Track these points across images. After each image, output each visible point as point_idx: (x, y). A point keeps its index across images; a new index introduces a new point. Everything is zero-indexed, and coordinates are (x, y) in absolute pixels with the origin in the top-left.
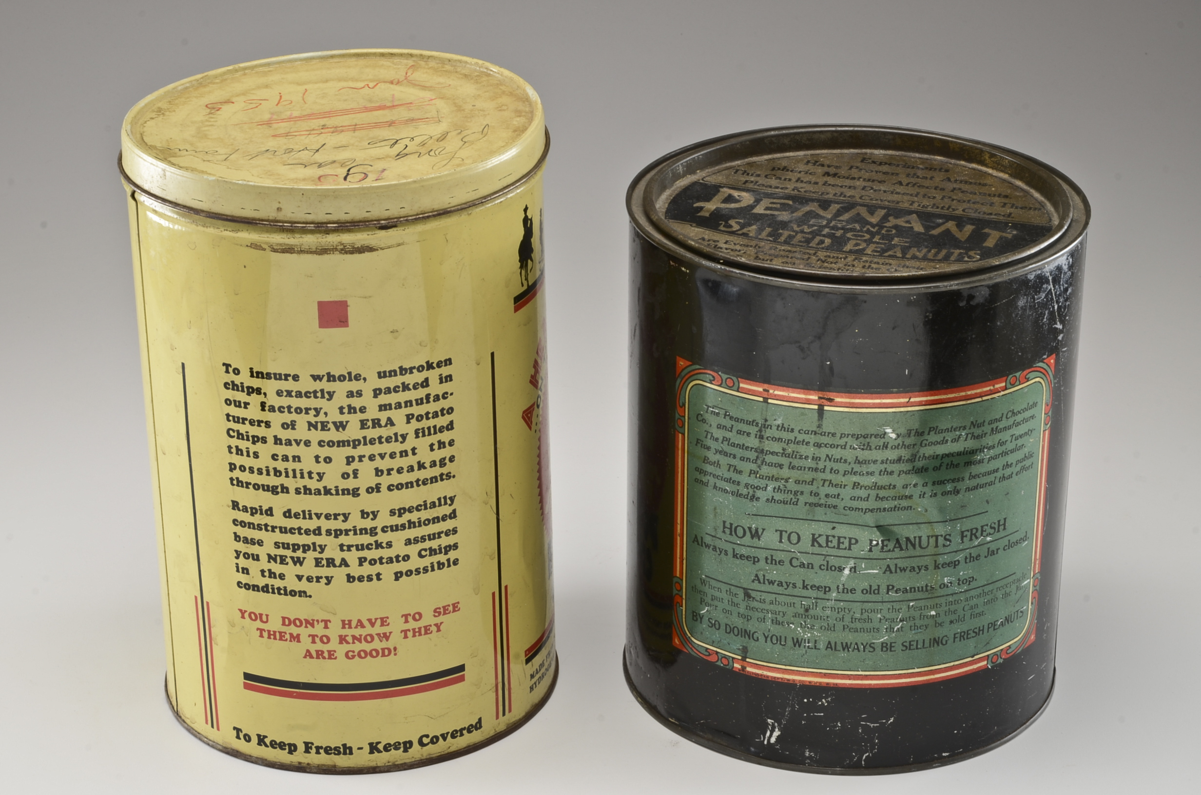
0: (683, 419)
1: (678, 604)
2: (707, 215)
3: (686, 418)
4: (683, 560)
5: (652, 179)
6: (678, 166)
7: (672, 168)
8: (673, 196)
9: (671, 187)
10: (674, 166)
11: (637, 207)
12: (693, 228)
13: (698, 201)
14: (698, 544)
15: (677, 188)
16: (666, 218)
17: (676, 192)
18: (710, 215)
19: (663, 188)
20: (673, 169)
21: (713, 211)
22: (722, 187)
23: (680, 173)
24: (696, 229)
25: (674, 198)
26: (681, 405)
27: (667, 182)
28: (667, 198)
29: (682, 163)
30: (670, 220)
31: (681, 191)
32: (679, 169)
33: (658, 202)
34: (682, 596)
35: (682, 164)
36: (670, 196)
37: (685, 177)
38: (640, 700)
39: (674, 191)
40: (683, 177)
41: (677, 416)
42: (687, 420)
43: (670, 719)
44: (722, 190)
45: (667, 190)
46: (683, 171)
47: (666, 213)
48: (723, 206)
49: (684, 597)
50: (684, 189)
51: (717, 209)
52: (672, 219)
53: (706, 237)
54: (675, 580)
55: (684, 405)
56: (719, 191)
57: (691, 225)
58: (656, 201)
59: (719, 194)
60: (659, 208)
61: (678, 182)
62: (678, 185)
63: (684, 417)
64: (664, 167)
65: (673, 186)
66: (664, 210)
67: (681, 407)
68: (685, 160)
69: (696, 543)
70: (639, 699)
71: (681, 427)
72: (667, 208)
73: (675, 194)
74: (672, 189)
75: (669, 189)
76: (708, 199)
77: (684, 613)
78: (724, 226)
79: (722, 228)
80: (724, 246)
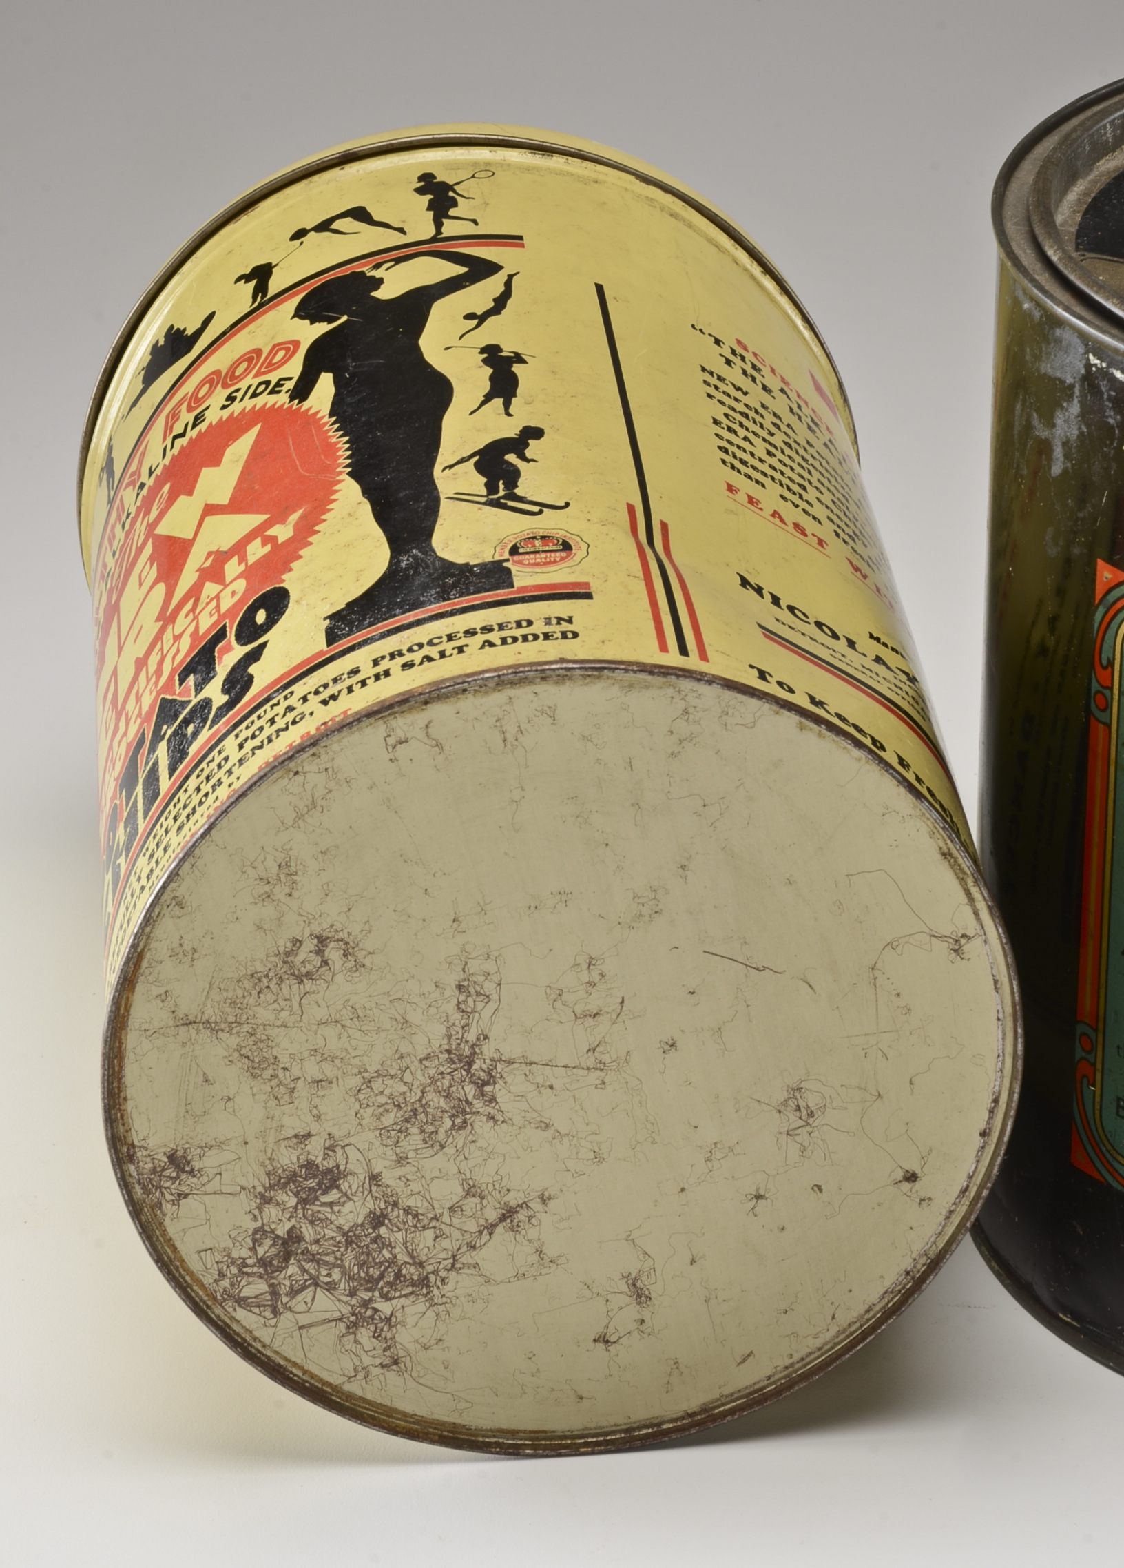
0: (1107, 692)
1: (1085, 1081)
3: (1116, 691)
4: (1099, 988)
5: (1047, 163)
6: (1105, 126)
7: (1090, 132)
8: (1093, 195)
9: (1088, 174)
10: (1095, 128)
11: (1016, 224)
15: (1102, 175)
16: (1077, 249)
17: (1100, 186)
19: (1072, 177)
20: (1092, 136)
23: (1107, 141)
25: (1094, 199)
26: (1104, 662)
27: (1079, 163)
28: (1079, 200)
29: (1114, 120)
30: (1088, 255)
31: (1109, 184)
32: (1105, 134)
33: (1060, 209)
34: (1094, 1065)
35: (1112, 122)
36: (1086, 194)
37: (1119, 150)
38: (997, 1268)
39: (1094, 182)
40: (1114, 151)
41: (1095, 686)
42: (1116, 697)
43: (1061, 1315)
45: (1080, 182)
46: (1115, 137)
47: (1079, 234)
49: (1099, 1066)
50: (1116, 179)
52: (1090, 250)
54: (1080, 1029)
55: (1111, 664)
58: (1057, 207)
60: (1062, 225)
61: (1102, 162)
62: (1103, 169)
63: (1111, 689)
64: (1074, 130)
65: (1091, 170)
66: (1074, 230)
67: (1105, 668)
68: (1118, 114)
70: (993, 1264)
71: (1104, 710)
72: (1080, 225)
73: (1096, 190)
74: (1091, 177)
75: (1084, 179)
77: (1098, 1099)
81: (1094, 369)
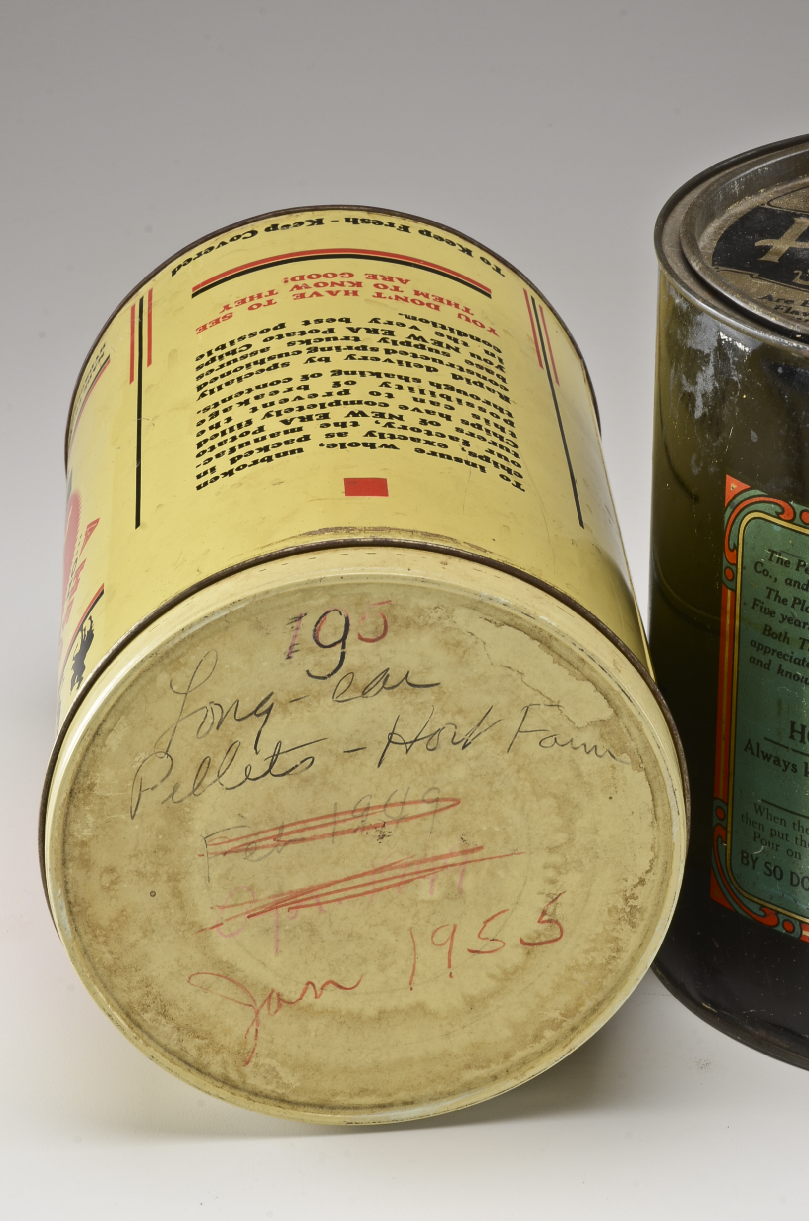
0: (733, 568)
1: (720, 839)
2: (775, 259)
3: (739, 567)
4: (729, 776)
5: (693, 206)
6: (733, 183)
7: (723, 186)
8: (725, 229)
9: (722, 215)
10: (726, 184)
11: (671, 247)
12: (754, 281)
13: (762, 237)
14: (753, 753)
15: (731, 216)
16: (713, 264)
17: (729, 223)
18: (779, 260)
19: (710, 217)
20: (724, 189)
21: (785, 254)
22: (799, 216)
23: (735, 193)
24: (759, 282)
25: (726, 232)
26: (732, 547)
27: (716, 207)
28: (715, 232)
29: (739, 179)
30: (721, 268)
31: (736, 222)
32: (734, 188)
33: (702, 238)
34: (726, 828)
35: (738, 180)
36: (720, 228)
37: (743, 200)
38: (660, 973)
39: (726, 220)
40: (740, 200)
41: (725, 563)
42: (739, 571)
43: (704, 1005)
44: (797, 220)
45: (716, 220)
46: (740, 190)
47: (714, 255)
48: (799, 245)
49: (729, 829)
50: (740, 218)
51: (790, 250)
52: (722, 265)
53: (774, 295)
54: (716, 803)
55: (736, 547)
56: (793, 222)
57: (752, 276)
58: (700, 236)
59: (793, 226)
60: (703, 248)
61: (731, 207)
62: (732, 212)
63: (736, 565)
64: (712, 184)
65: (724, 213)
66: (711, 252)
67: (732, 551)
68: (743, 175)
69: (749, 751)
70: (658, 971)
71: (732, 580)
72: (716, 248)
73: (727, 226)
74: (723, 218)
75: (719, 219)
76: (777, 234)
77: (728, 852)
78: (801, 278)
79: (797, 280)
80: (802, 309)
81: (723, 342)
